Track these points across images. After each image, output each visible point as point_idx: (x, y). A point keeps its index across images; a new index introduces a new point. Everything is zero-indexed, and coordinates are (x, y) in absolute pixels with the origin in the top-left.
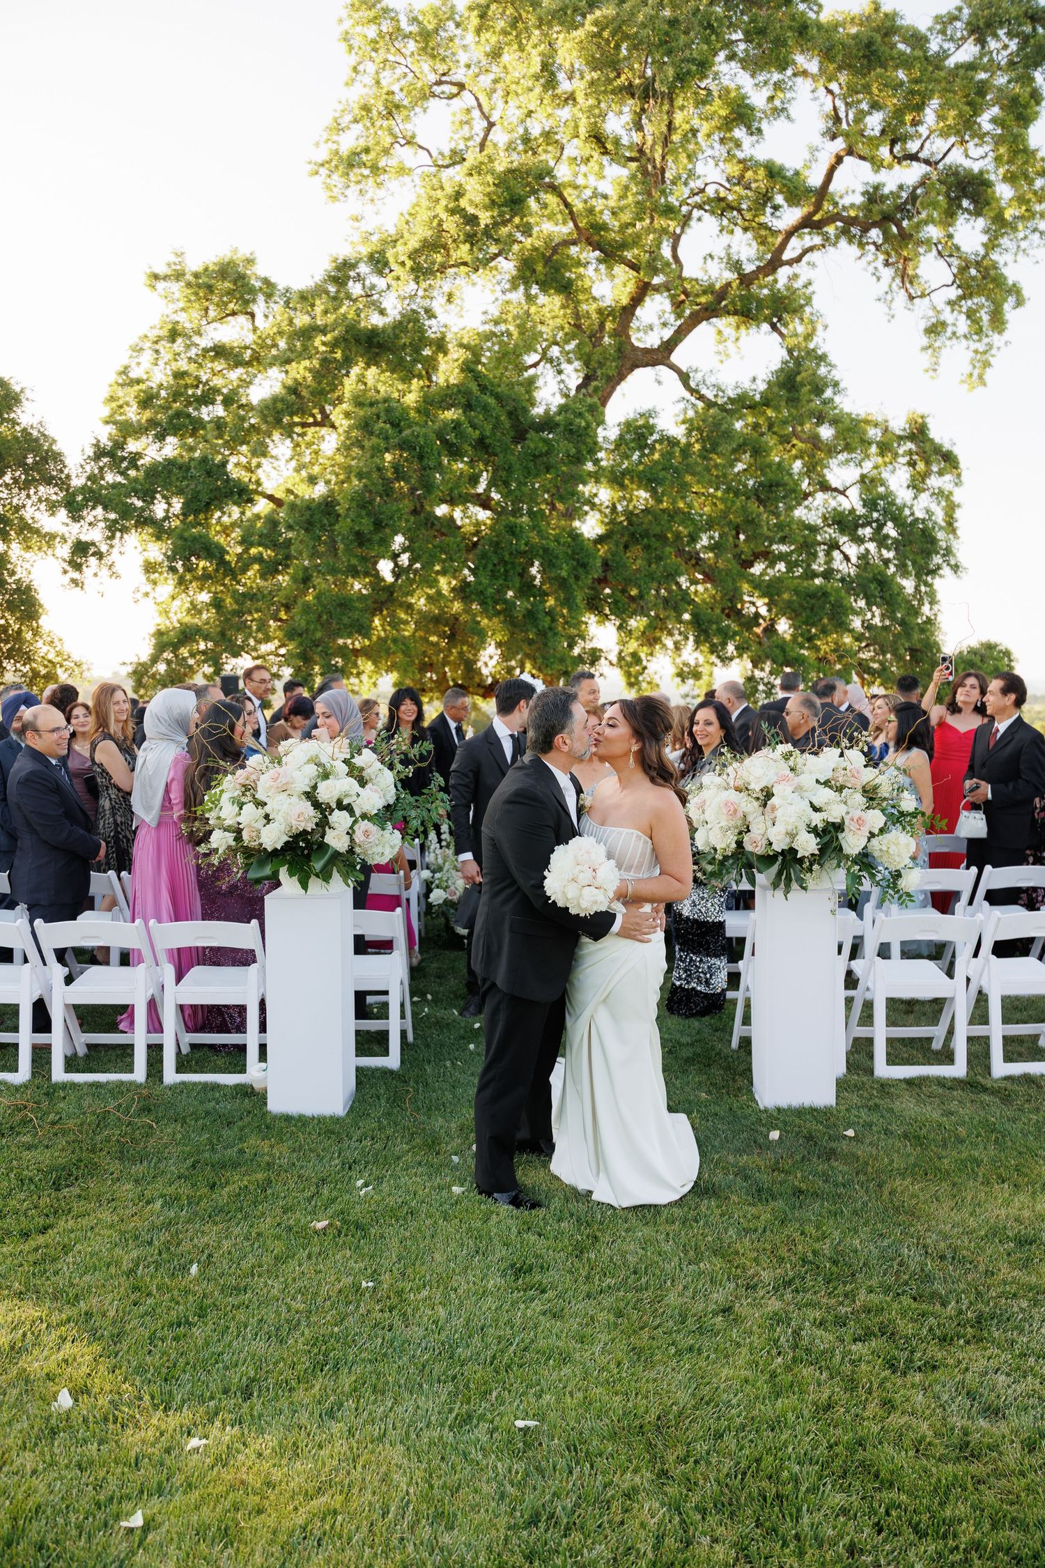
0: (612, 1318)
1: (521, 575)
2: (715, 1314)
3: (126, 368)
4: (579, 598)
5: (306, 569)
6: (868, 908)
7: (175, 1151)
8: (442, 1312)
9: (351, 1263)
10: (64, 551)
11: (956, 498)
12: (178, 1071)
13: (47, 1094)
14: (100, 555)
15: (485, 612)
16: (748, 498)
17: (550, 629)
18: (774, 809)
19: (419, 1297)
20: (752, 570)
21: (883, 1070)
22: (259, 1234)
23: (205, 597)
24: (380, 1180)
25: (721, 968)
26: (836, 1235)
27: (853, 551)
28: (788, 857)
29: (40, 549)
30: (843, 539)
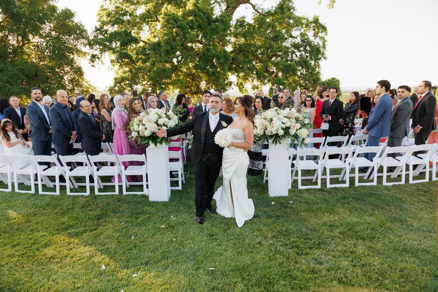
0: (233, 245)
1: (211, 62)
2: (257, 244)
3: (102, 6)
4: (226, 68)
5: (154, 61)
6: (298, 148)
7: (127, 210)
8: (192, 245)
9: (171, 235)
10: (89, 57)
11: (326, 39)
12: (127, 191)
13: (94, 198)
14: (99, 58)
15: (202, 72)
16: (270, 40)
17: (218, 76)
18: (273, 124)
19: (187, 242)
20: (272, 59)
21: (300, 187)
22: (148, 229)
23: (127, 69)
24: (177, 216)
25: (261, 163)
26: (287, 226)
27: (298, 54)
28: (277, 136)
29: (82, 56)
30: (295, 51)
